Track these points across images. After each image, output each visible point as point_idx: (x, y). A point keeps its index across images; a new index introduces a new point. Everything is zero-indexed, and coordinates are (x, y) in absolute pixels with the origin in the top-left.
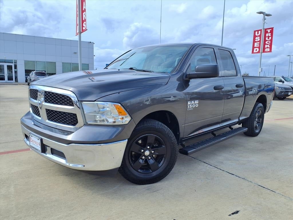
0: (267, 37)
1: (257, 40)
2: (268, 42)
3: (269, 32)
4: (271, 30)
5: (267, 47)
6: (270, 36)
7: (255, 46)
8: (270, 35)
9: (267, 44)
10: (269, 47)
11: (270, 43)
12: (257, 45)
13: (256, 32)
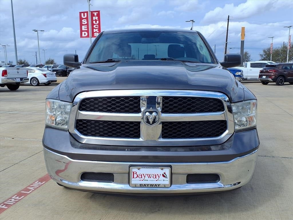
0: (94, 20)
1: (85, 23)
2: (96, 26)
3: (95, 15)
4: (97, 13)
5: (96, 32)
6: (97, 20)
7: (83, 29)
8: (97, 18)
9: (96, 29)
10: (98, 31)
11: (98, 27)
12: (85, 29)
13: (82, 14)
